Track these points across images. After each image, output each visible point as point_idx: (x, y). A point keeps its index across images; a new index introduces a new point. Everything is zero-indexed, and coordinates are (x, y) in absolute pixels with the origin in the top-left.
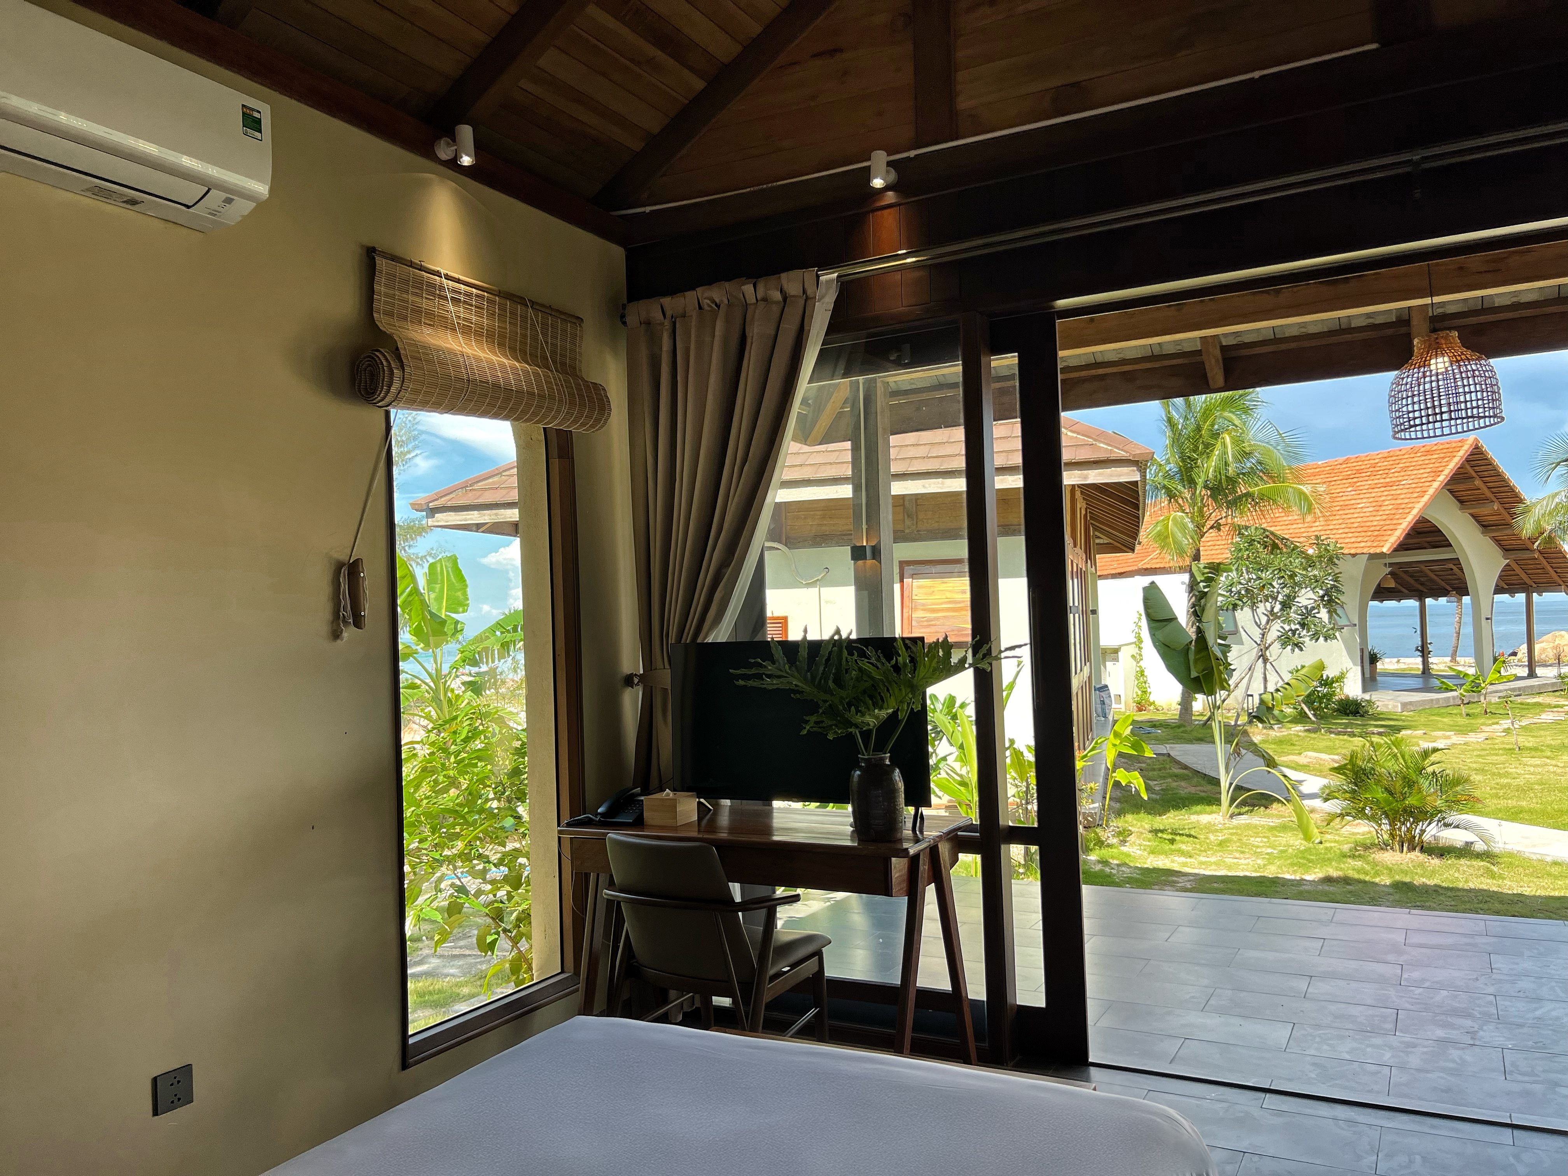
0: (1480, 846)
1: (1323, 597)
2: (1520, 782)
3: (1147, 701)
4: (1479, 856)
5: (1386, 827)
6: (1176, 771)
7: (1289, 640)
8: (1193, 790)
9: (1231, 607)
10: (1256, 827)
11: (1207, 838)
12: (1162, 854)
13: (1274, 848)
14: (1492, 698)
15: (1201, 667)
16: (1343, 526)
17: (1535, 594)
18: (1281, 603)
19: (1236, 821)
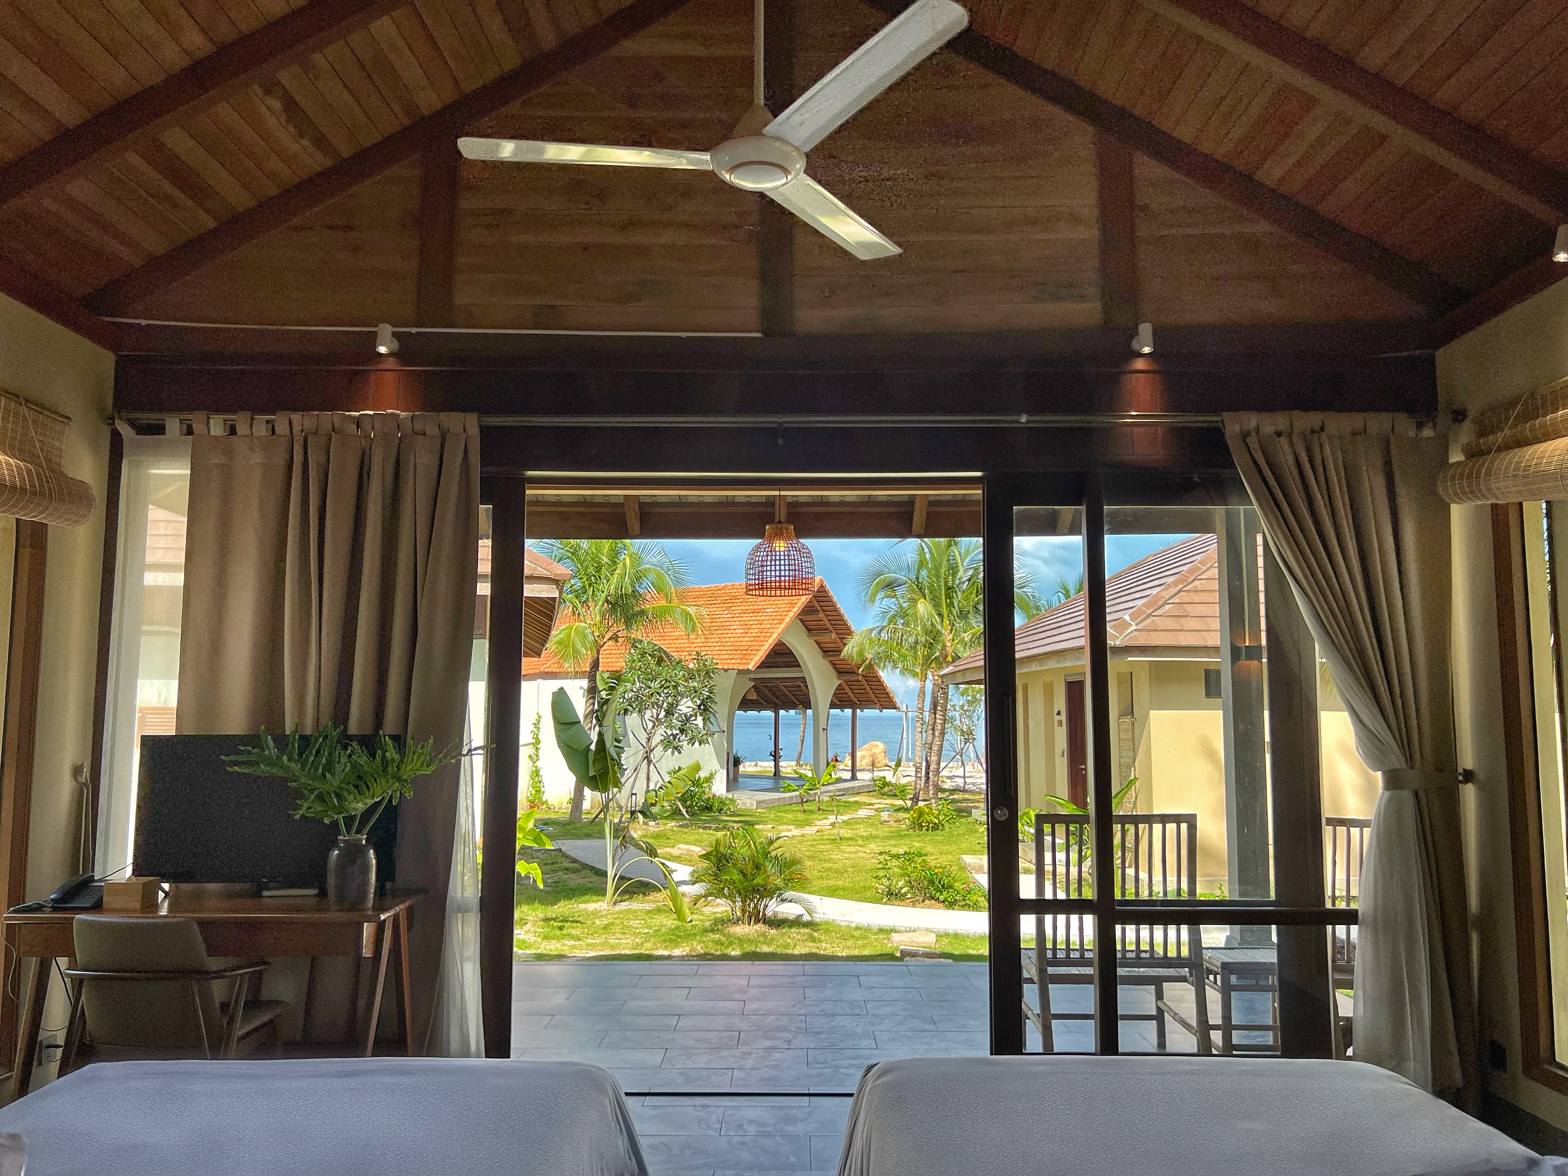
0: (807, 918)
1: (699, 706)
2: (839, 866)
3: (540, 799)
4: (807, 925)
5: (739, 904)
6: (567, 864)
7: (671, 744)
8: (581, 881)
9: (622, 712)
10: (635, 911)
11: (594, 923)
12: (554, 939)
13: (650, 928)
14: (823, 794)
15: (598, 766)
16: (719, 644)
17: (858, 710)
18: (665, 710)
19: (618, 908)
